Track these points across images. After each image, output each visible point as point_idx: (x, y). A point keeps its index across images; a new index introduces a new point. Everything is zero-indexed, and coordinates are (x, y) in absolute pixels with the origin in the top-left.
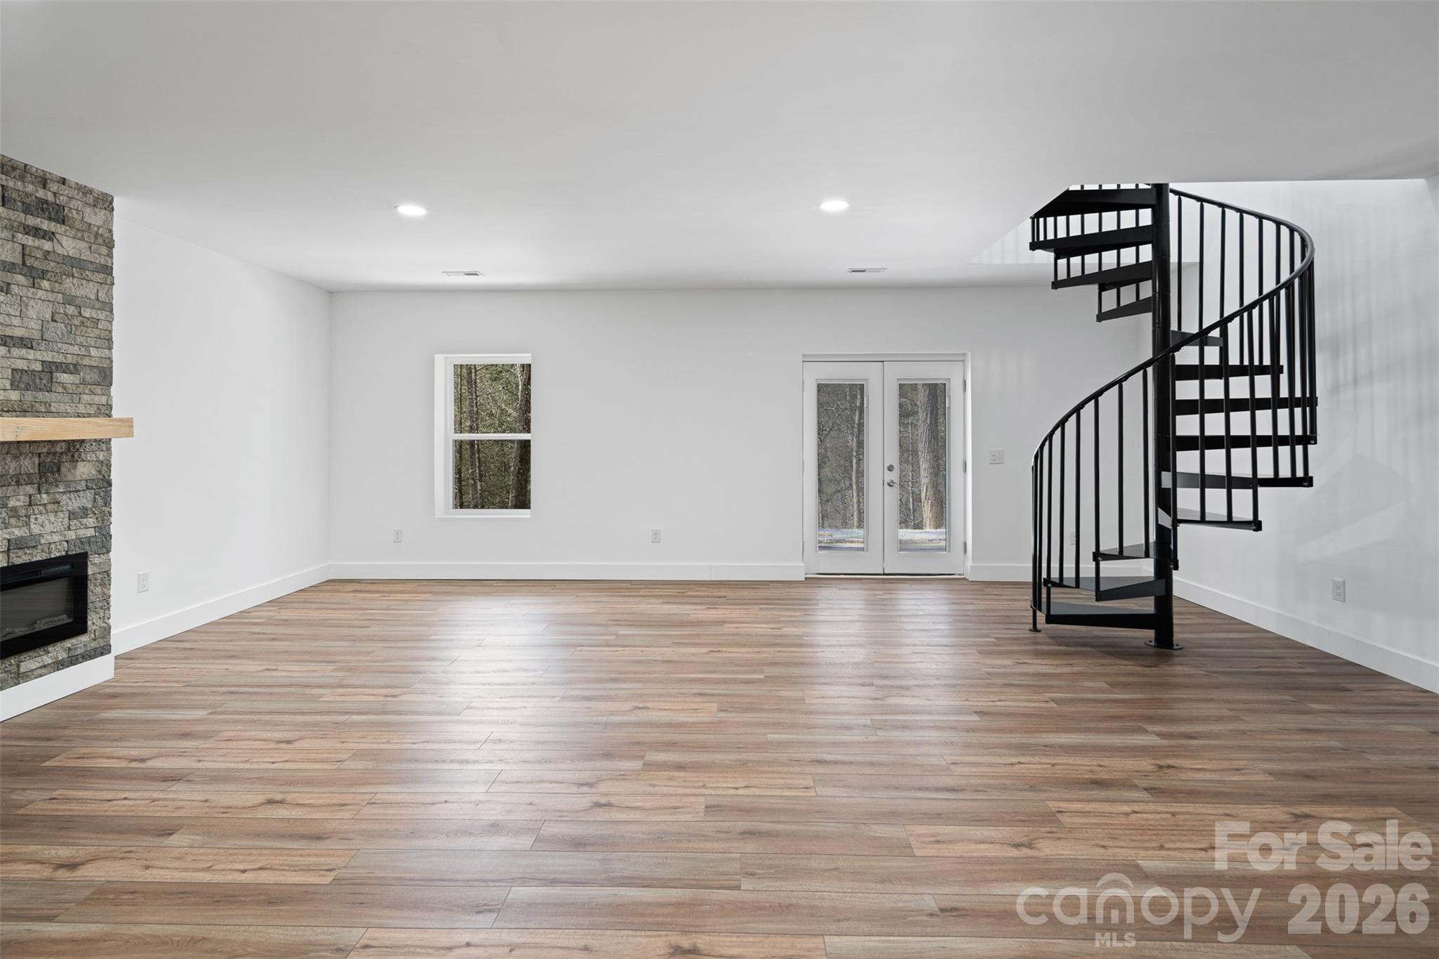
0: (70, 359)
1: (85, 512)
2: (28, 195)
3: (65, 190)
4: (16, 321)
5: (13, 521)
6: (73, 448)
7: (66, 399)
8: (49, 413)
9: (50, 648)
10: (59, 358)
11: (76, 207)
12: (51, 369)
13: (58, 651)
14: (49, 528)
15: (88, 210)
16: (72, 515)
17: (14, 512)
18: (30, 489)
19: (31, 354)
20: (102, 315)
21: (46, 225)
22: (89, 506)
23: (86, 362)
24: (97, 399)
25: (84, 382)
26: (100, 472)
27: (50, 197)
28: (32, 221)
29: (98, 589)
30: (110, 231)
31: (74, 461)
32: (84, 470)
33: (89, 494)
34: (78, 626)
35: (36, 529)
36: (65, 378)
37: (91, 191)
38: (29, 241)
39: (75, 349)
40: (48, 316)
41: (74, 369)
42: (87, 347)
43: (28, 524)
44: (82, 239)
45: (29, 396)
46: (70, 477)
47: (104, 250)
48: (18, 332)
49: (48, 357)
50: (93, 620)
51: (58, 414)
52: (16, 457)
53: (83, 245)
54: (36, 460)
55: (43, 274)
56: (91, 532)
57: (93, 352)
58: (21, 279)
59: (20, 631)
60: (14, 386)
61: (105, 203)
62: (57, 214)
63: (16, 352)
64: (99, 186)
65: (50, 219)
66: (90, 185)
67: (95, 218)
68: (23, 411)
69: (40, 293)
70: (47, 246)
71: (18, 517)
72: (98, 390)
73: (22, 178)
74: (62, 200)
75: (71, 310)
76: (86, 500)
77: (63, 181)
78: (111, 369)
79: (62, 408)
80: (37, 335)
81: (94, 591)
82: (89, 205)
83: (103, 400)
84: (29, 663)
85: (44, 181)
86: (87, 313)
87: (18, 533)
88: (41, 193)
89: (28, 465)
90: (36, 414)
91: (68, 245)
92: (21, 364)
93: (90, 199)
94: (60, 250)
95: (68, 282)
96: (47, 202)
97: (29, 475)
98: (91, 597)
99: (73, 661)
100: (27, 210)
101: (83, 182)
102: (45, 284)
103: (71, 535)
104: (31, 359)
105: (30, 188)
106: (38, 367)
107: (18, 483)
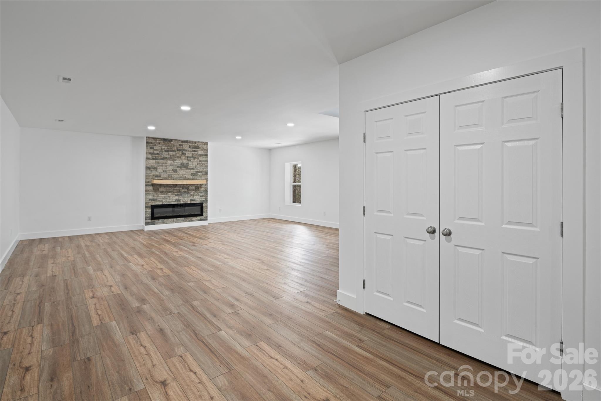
0: (200, 171)
1: (203, 196)
2: (193, 146)
3: (199, 143)
4: (192, 166)
5: (191, 196)
6: (201, 185)
7: (200, 177)
8: (197, 180)
9: (197, 217)
10: (198, 171)
11: (201, 146)
12: (197, 172)
13: (198, 218)
14: (197, 198)
15: (203, 146)
16: (201, 196)
17: (191, 195)
18: (194, 192)
19: (194, 170)
20: (206, 163)
21: (196, 150)
22: (204, 195)
23: (203, 171)
24: (205, 177)
25: (203, 174)
26: (206, 189)
27: (197, 145)
28: (194, 149)
29: (205, 209)
30: (207, 148)
31: (201, 187)
32: (203, 189)
33: (204, 193)
34: (202, 215)
35: (195, 198)
36: (199, 174)
37: (203, 142)
38: (194, 153)
39: (201, 169)
40: (197, 164)
41: (201, 172)
42: (203, 169)
43: (193, 197)
44: (202, 151)
45: (194, 177)
46: (200, 190)
47: (206, 152)
48: (192, 167)
49: (197, 171)
50: (204, 214)
51: (198, 180)
52: (192, 186)
53: (202, 152)
54: (195, 187)
55: (196, 158)
56: (204, 199)
57: (204, 169)
58: (192, 159)
59: (193, 213)
60: (191, 176)
61: (206, 143)
62: (198, 147)
63: (192, 170)
64: (205, 141)
65: (197, 149)
66: (203, 141)
67: (204, 147)
68: (193, 179)
69: (195, 161)
70: (196, 153)
71: (192, 196)
72: (205, 175)
73: (192, 143)
74: (199, 145)
75: (200, 163)
76: (203, 194)
77: (199, 142)
78: (207, 172)
79: (199, 179)
80: (195, 167)
81: (204, 209)
82: (203, 145)
83: (206, 177)
84: (194, 219)
85: (195, 143)
86: (203, 163)
87: (192, 198)
88: (195, 145)
89: (194, 188)
90: (195, 180)
91: (200, 152)
92: (192, 172)
93: (203, 144)
94: (198, 153)
95: (200, 158)
96: (196, 146)
97: (194, 189)
98: (204, 210)
99: (201, 220)
100: (193, 148)
101: (202, 141)
102: (196, 159)
103: (201, 200)
104: (194, 171)
105: (193, 144)
106: (195, 172)
107: (192, 191)
